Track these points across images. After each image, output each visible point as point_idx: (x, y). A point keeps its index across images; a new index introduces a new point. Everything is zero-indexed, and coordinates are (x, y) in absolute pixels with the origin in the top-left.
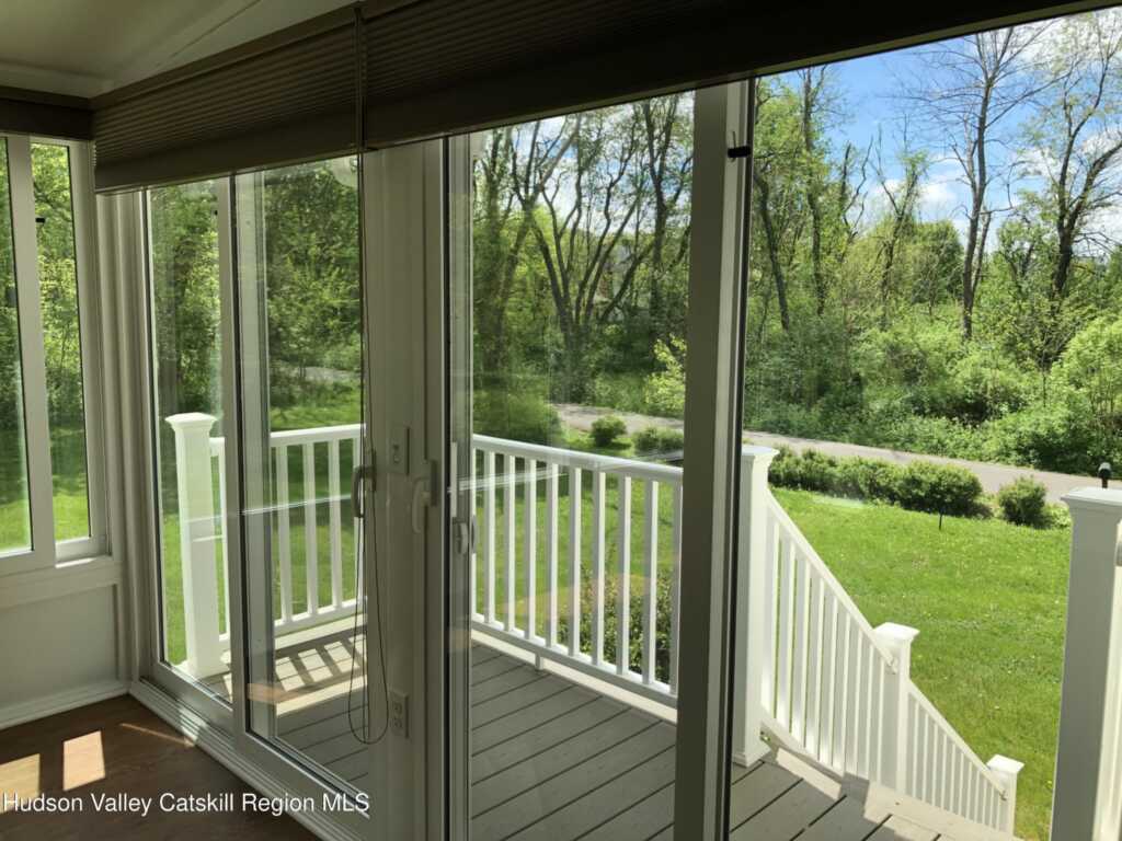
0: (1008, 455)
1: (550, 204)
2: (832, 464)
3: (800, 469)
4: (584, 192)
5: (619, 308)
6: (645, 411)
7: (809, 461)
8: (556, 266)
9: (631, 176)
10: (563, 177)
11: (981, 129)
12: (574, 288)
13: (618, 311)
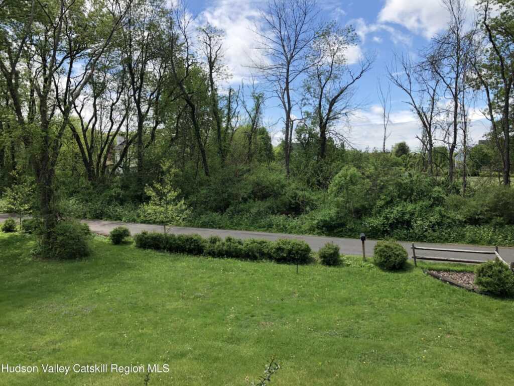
0: (314, 231)
1: (79, 114)
2: (240, 243)
3: (225, 248)
4: (98, 108)
5: (120, 167)
6: (140, 222)
7: (229, 243)
8: (84, 147)
9: (123, 100)
10: (85, 100)
11: (287, 83)
12: (95, 158)
13: (120, 169)
